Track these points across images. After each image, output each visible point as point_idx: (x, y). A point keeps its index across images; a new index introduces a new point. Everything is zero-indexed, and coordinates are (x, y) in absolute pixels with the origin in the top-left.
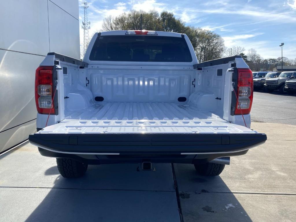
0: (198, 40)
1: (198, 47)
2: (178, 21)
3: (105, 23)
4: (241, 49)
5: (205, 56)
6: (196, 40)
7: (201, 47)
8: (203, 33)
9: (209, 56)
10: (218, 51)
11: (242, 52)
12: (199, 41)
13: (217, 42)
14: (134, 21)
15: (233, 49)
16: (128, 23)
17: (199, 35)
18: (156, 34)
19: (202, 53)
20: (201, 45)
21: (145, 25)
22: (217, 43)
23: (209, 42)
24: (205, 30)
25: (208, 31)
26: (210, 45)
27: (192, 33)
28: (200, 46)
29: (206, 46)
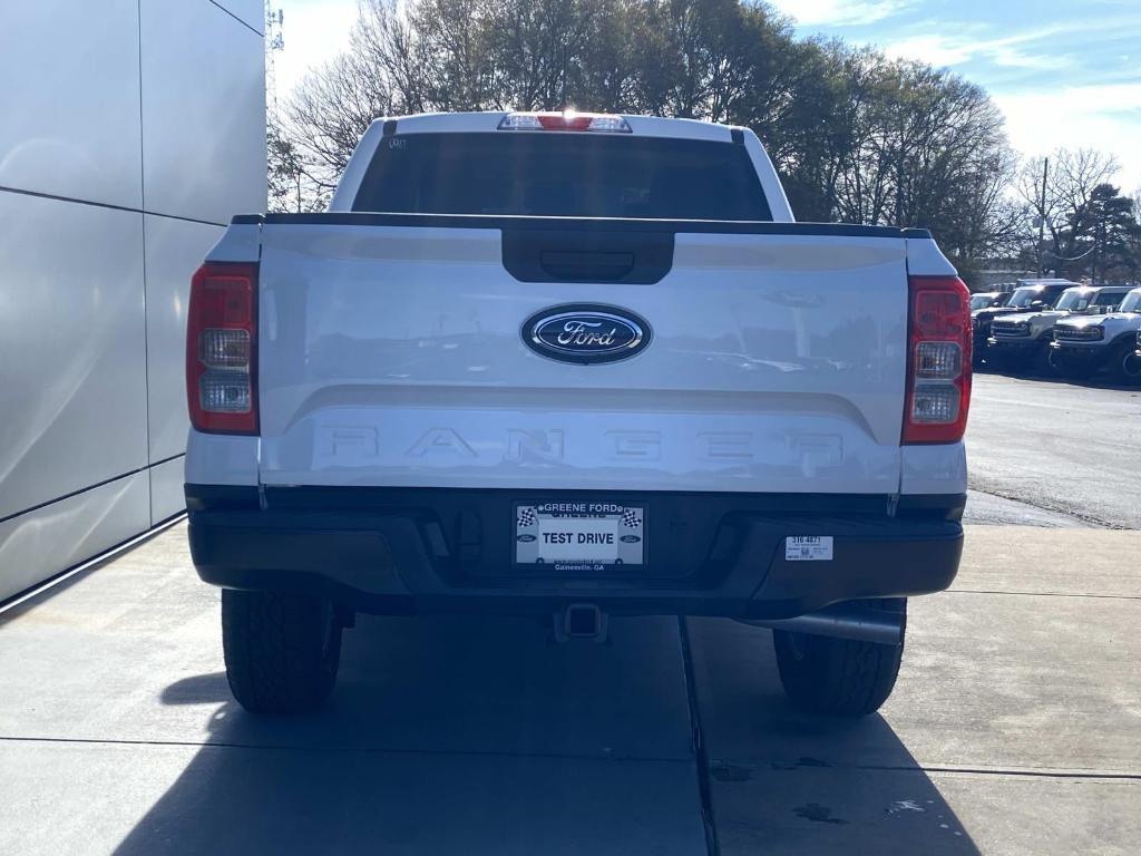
0: (861, 113)
1: (863, 152)
2: (757, 11)
3: (368, 22)
4: (1100, 166)
5: (899, 196)
6: (853, 113)
7: (882, 153)
8: (891, 78)
9: (922, 199)
10: (973, 170)
11: (1102, 181)
12: (868, 118)
13: (965, 121)
14: (520, 13)
15: (1053, 162)
16: (485, 22)
17: (870, 88)
18: (626, 128)
19: (887, 184)
20: (880, 142)
21: (578, 33)
22: (964, 129)
23: (920, 125)
24: (900, 60)
25: (915, 66)
26: (925, 139)
27: (832, 74)
28: (876, 148)
29: (904, 144)
